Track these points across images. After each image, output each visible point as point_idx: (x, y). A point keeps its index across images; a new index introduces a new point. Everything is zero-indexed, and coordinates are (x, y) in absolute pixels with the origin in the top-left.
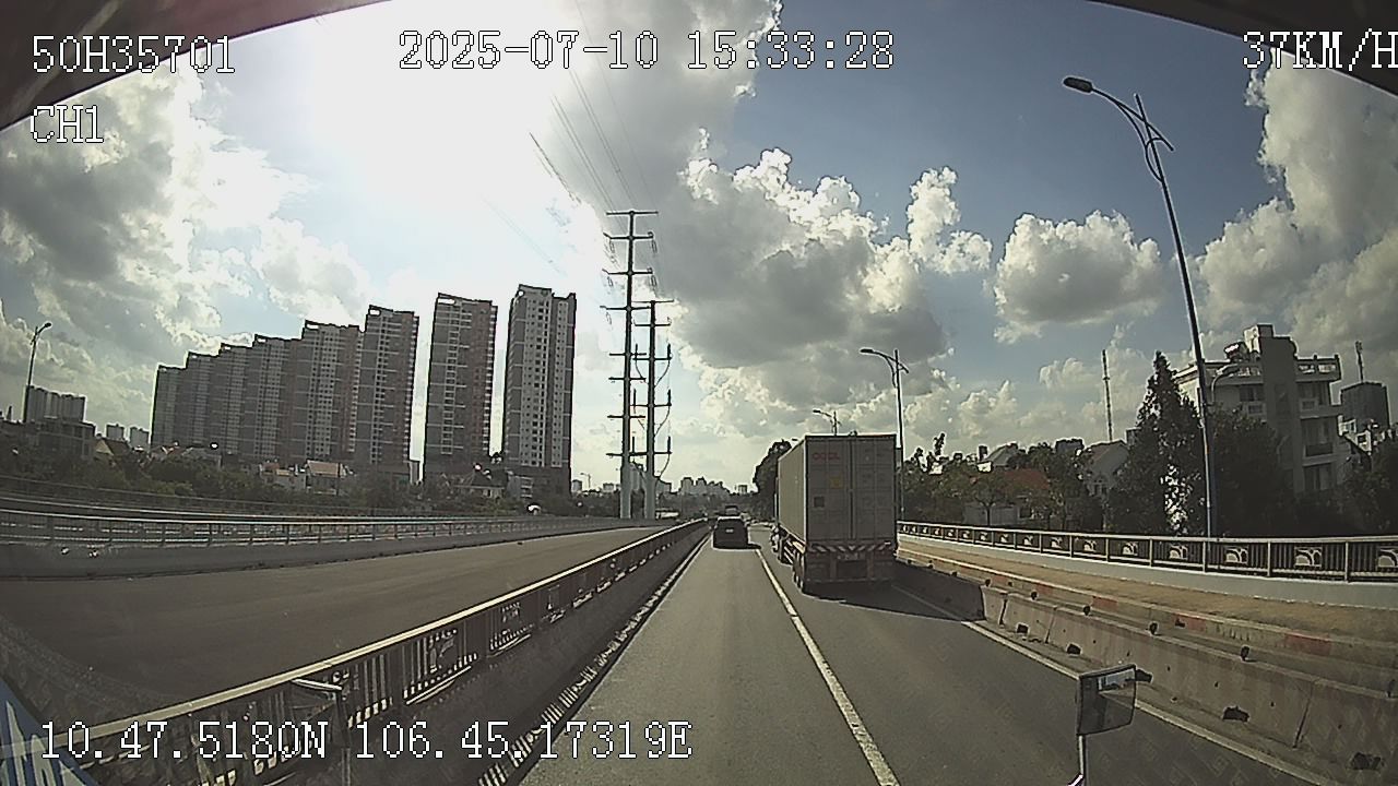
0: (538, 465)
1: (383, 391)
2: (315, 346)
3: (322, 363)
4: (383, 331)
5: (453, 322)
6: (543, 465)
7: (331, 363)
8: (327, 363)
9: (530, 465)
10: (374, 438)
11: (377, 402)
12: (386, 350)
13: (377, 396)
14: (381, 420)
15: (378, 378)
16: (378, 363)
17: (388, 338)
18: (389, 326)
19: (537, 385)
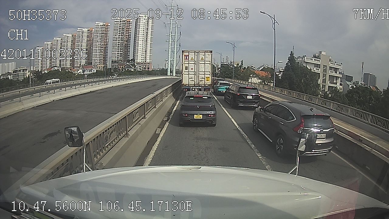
0: (143, 62)
1: (100, 45)
2: (81, 35)
3: (83, 39)
4: (100, 29)
5: (120, 25)
6: (144, 62)
7: (85, 39)
8: (84, 39)
9: (141, 62)
10: (98, 58)
11: (98, 48)
12: (101, 34)
13: (98, 46)
14: (100, 53)
15: (99, 41)
16: (99, 37)
17: (101, 30)
18: (102, 27)
19: (143, 41)
